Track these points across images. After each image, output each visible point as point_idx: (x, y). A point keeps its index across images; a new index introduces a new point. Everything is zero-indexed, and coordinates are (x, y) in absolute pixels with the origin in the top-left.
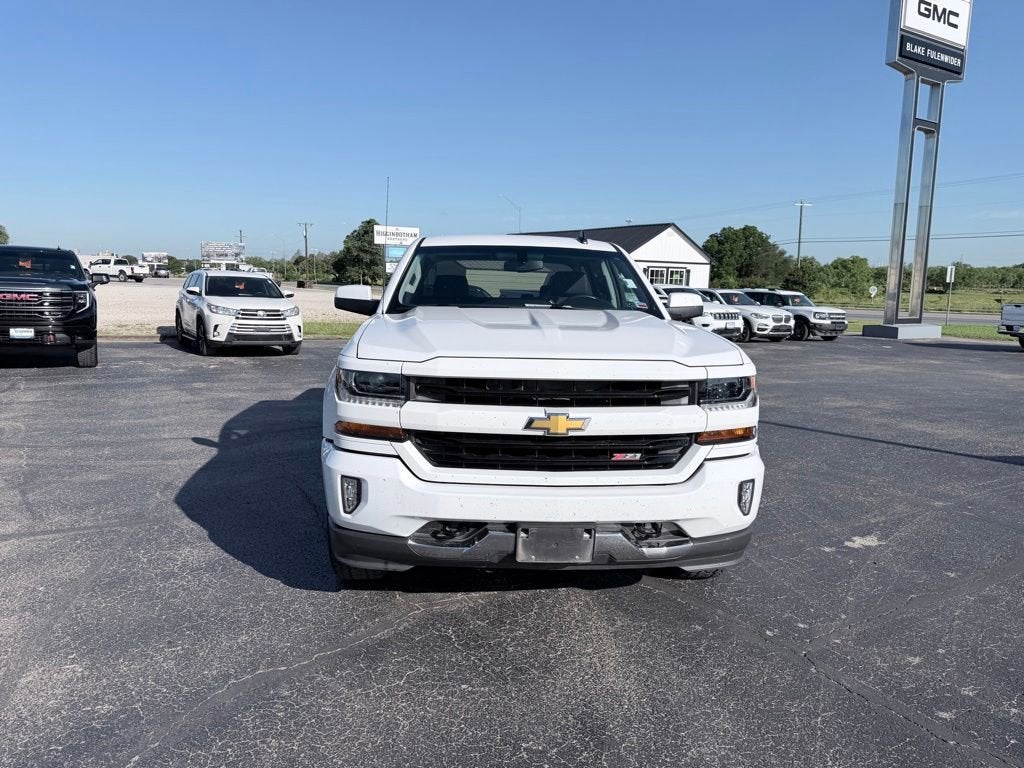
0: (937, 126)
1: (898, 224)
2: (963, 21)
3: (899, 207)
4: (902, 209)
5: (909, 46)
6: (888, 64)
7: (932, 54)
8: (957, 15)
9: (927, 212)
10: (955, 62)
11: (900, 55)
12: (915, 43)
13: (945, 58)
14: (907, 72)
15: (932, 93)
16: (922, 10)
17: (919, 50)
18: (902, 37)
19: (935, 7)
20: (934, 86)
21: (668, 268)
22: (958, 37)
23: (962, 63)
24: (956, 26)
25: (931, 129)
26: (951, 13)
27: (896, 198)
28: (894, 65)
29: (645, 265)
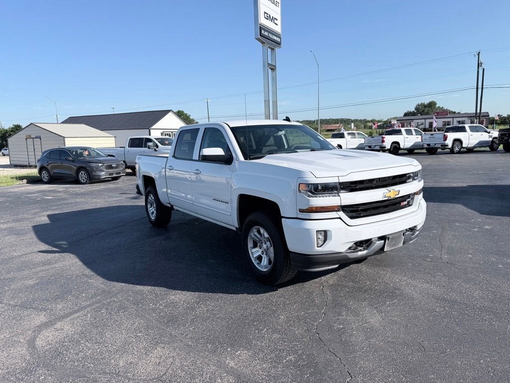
0: (275, 66)
1: (267, 108)
2: (279, 22)
3: (266, 102)
4: (267, 102)
5: (263, 32)
6: (256, 39)
7: (271, 36)
8: (277, 20)
9: (275, 103)
10: (278, 40)
11: (260, 35)
12: (265, 30)
13: (275, 38)
14: (263, 43)
15: (272, 52)
16: (266, 17)
17: (266, 34)
18: (260, 27)
19: (270, 15)
20: (272, 49)
21: (172, 132)
22: (278, 29)
23: (281, 40)
24: (277, 25)
25: (273, 69)
26: (275, 19)
27: (265, 97)
28: (258, 39)
29: (162, 131)
